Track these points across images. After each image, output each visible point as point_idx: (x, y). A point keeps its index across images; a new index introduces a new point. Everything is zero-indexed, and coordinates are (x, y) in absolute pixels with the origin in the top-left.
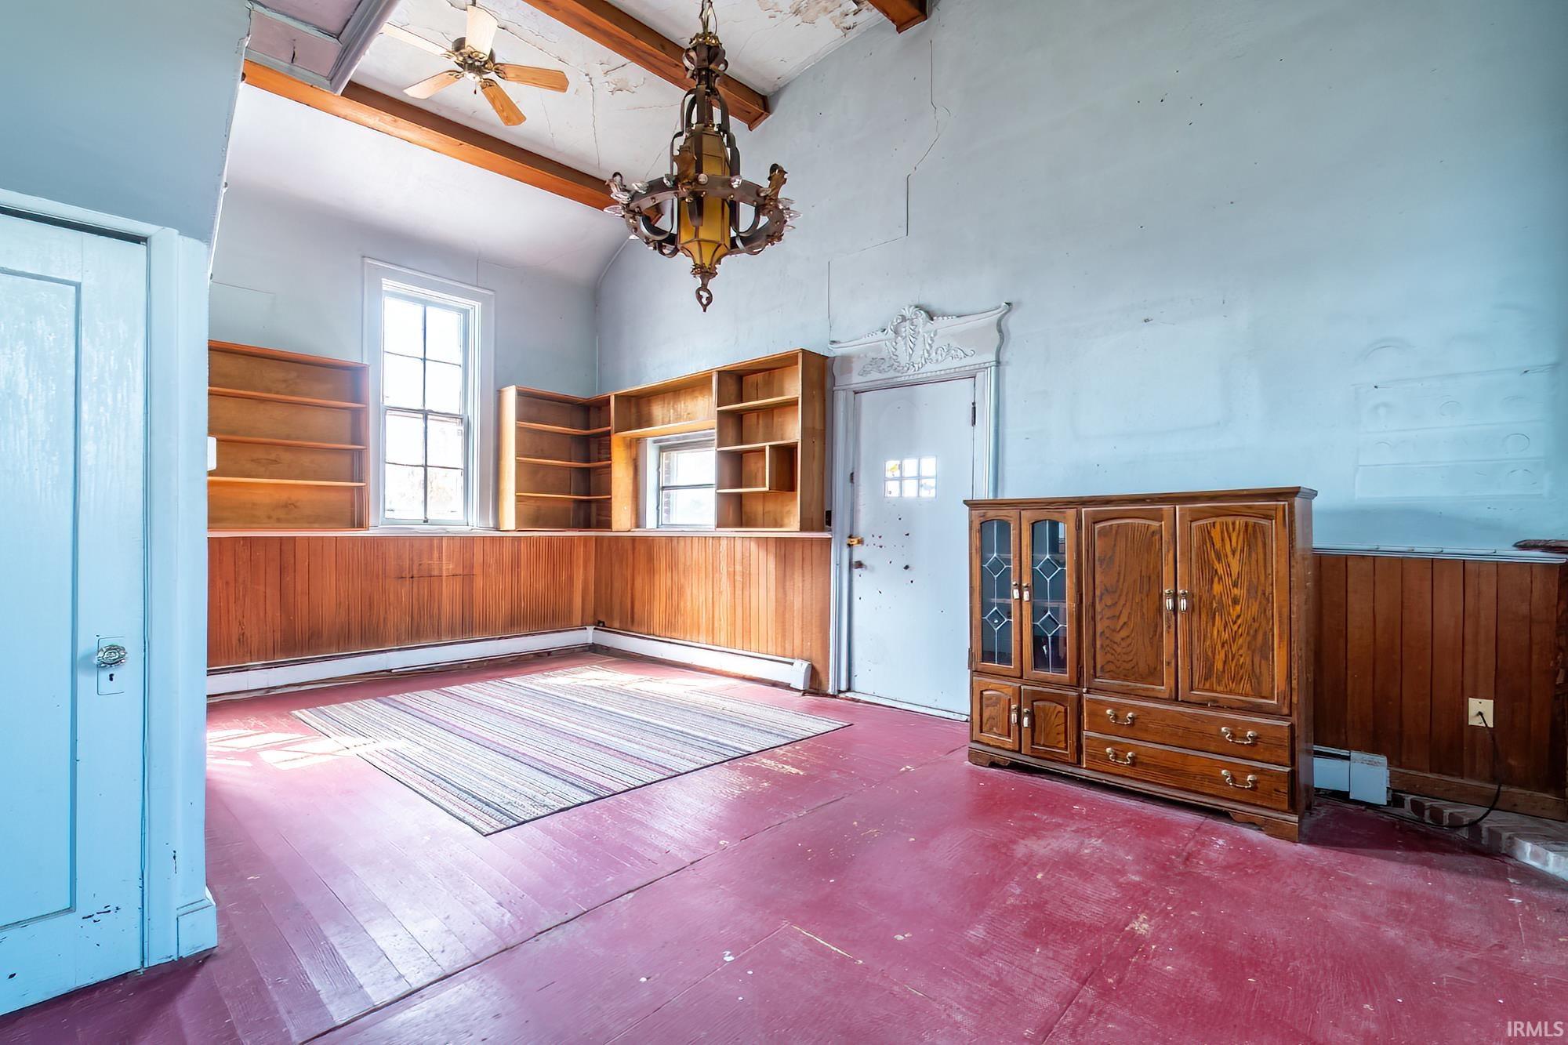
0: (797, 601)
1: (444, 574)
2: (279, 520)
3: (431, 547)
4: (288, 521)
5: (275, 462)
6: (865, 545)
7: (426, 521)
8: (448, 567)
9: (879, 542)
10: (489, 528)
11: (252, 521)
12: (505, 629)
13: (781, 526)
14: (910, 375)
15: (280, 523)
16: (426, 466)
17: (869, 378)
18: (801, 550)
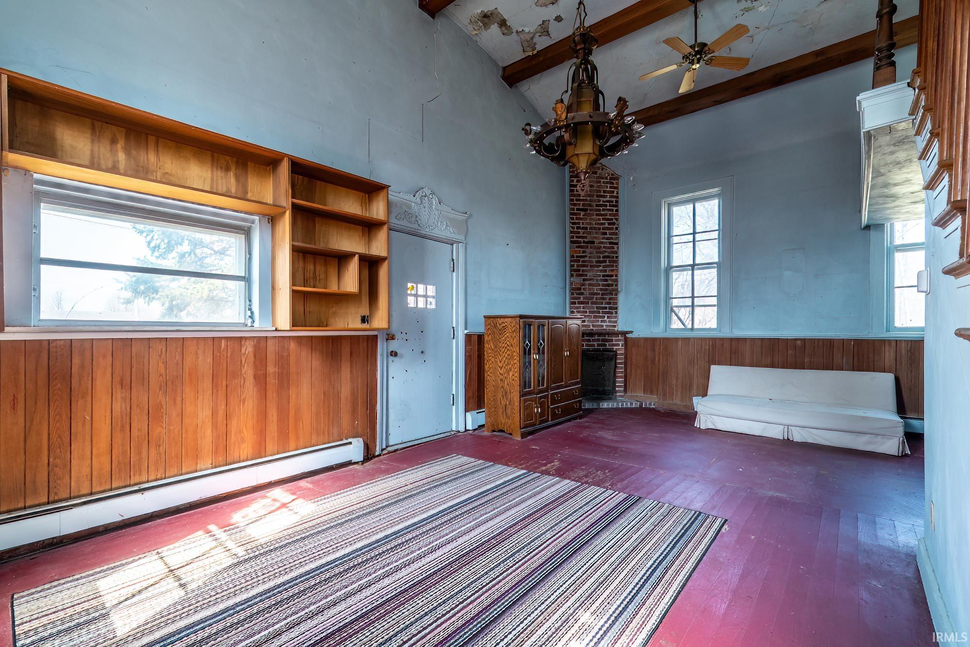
0: (345, 390)
6: (396, 340)
9: (405, 337)
13: (326, 326)
14: (426, 231)
17: (401, 223)
18: (349, 346)
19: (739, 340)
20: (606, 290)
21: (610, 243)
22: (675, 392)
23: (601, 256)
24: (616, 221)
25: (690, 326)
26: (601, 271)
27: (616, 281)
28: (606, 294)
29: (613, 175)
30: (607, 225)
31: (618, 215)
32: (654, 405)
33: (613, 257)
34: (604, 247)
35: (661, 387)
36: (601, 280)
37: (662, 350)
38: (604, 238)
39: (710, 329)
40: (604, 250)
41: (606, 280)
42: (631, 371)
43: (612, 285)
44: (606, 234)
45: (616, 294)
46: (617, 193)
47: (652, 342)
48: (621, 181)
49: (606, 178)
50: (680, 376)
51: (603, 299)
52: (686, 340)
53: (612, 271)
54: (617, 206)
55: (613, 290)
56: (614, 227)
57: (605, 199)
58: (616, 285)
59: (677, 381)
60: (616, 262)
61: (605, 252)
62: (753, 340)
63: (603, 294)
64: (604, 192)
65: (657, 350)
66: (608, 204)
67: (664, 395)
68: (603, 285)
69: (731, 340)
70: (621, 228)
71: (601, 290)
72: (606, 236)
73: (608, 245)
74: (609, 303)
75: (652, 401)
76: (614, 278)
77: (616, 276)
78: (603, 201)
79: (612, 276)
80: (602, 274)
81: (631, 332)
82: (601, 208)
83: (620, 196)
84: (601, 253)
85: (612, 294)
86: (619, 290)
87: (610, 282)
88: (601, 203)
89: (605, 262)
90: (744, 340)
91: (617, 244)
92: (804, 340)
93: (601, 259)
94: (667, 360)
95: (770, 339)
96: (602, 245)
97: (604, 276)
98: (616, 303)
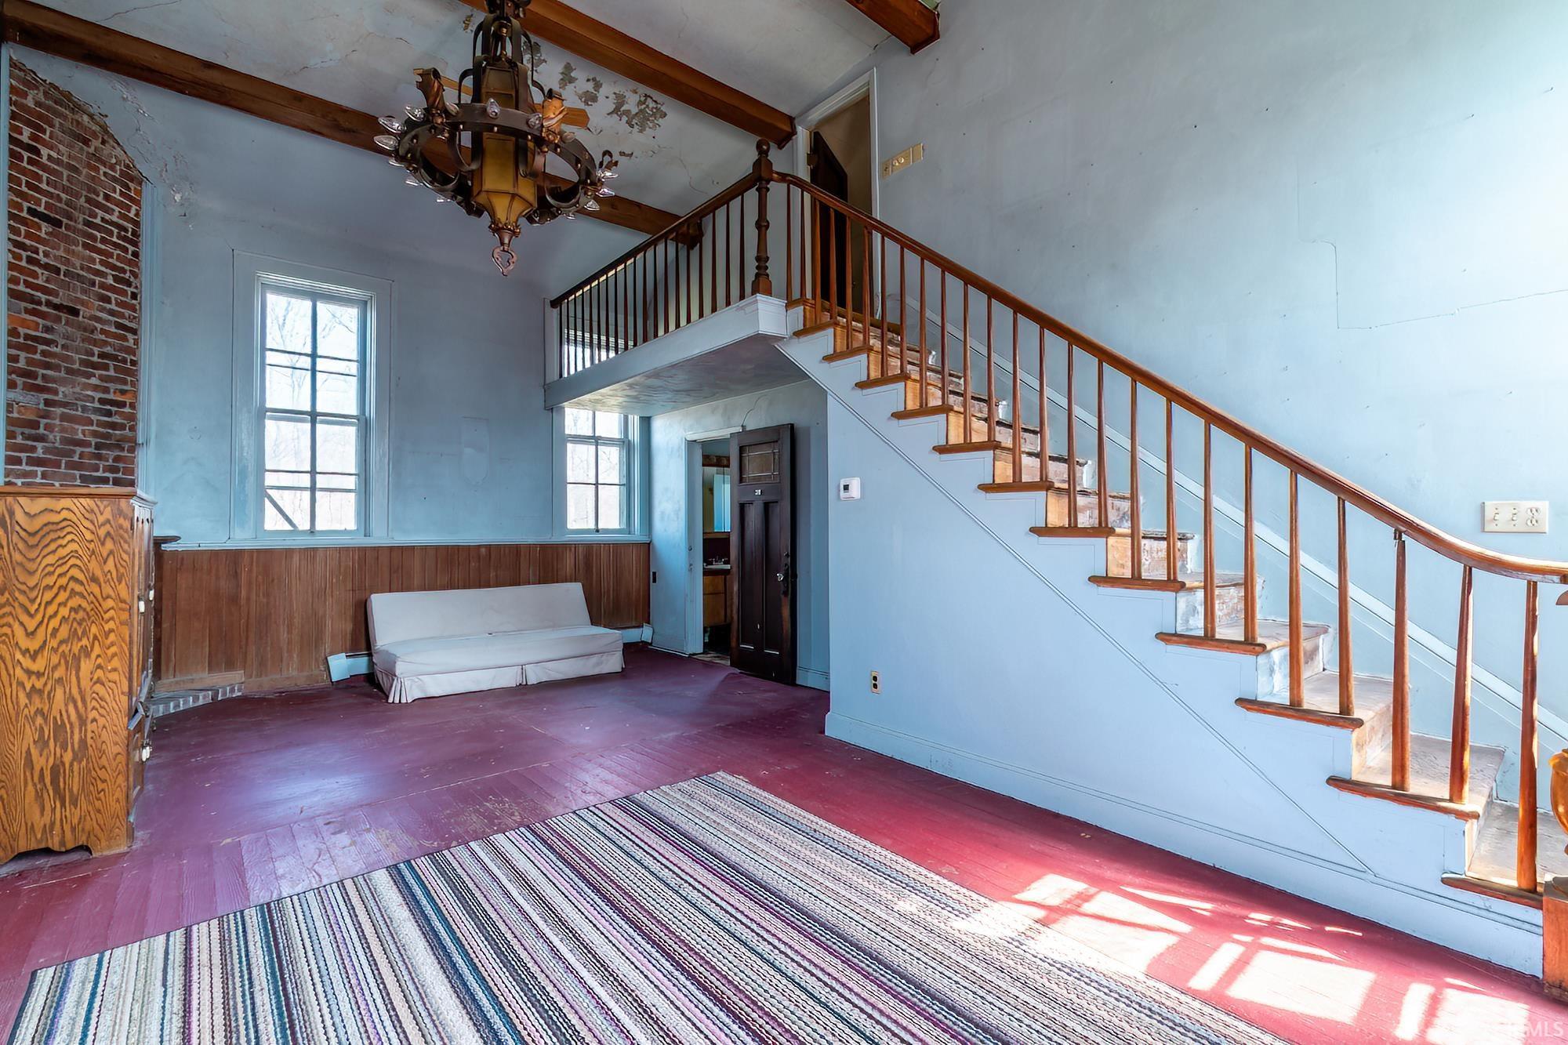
19: (402, 549)
20: (107, 436)
21: (119, 326)
22: (285, 655)
23: (96, 350)
24: (132, 279)
25: (304, 525)
26: (96, 388)
27: (132, 418)
28: (109, 447)
29: (127, 166)
30: (110, 281)
31: (137, 265)
32: (239, 690)
33: (124, 361)
34: (103, 331)
35: (252, 649)
36: (96, 411)
37: (254, 575)
38: (102, 310)
39: (346, 532)
40: (103, 337)
41: (109, 414)
42: (173, 626)
43: (122, 427)
44: (108, 300)
45: (132, 450)
46: (137, 215)
47: (233, 558)
48: (147, 189)
49: (112, 168)
50: (297, 621)
51: (99, 457)
52: (310, 553)
53: (123, 392)
54: (135, 244)
55: (124, 439)
56: (129, 290)
57: (107, 217)
58: (133, 429)
59: (290, 632)
60: (133, 374)
61: (105, 343)
62: (424, 549)
63: (98, 446)
64: (107, 197)
65: (244, 577)
66: (116, 231)
67: (262, 664)
68: (100, 424)
69: (391, 549)
70: (145, 295)
71: (95, 434)
72: (108, 306)
73: (113, 330)
74: (113, 469)
75: (231, 683)
76: (127, 410)
77: (133, 406)
78: (103, 219)
79: (122, 404)
80: (98, 395)
81: (175, 539)
82: (99, 235)
83: (145, 220)
84: (95, 343)
85: (123, 449)
86: (140, 441)
87: (116, 419)
88: (98, 221)
89: (106, 367)
90: (411, 549)
91: (134, 332)
92: (489, 547)
93: (95, 359)
94: (267, 595)
95: (447, 547)
96: (99, 326)
97: (102, 401)
98: (132, 472)
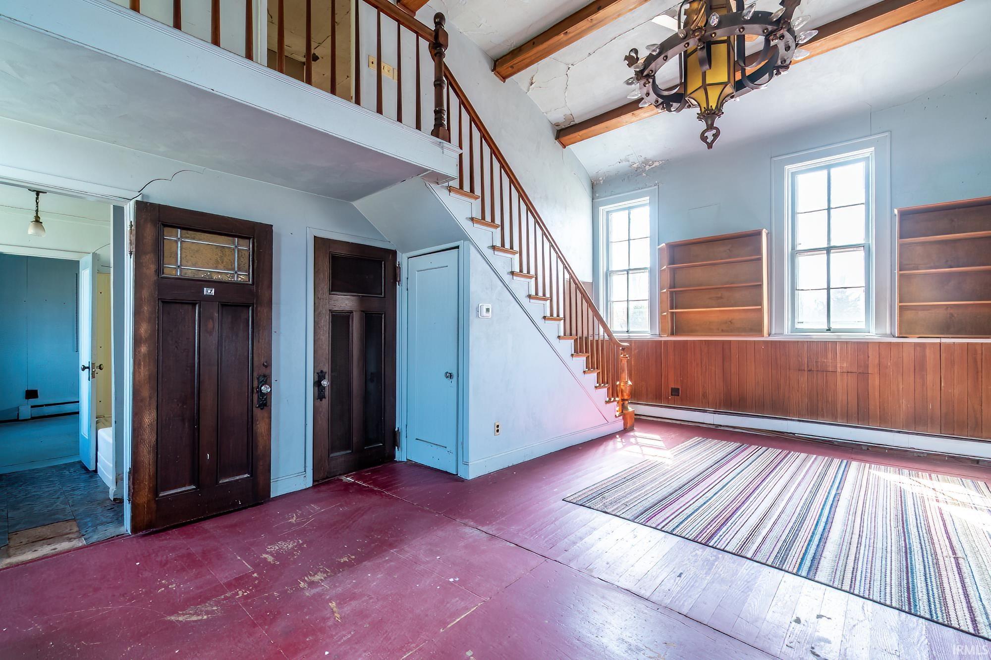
1: (839, 370)
2: (723, 331)
3: (826, 350)
4: (727, 331)
5: (721, 298)
7: (829, 330)
8: (842, 365)
10: (885, 335)
11: (709, 331)
12: (907, 426)
15: (724, 332)
16: (829, 289)
